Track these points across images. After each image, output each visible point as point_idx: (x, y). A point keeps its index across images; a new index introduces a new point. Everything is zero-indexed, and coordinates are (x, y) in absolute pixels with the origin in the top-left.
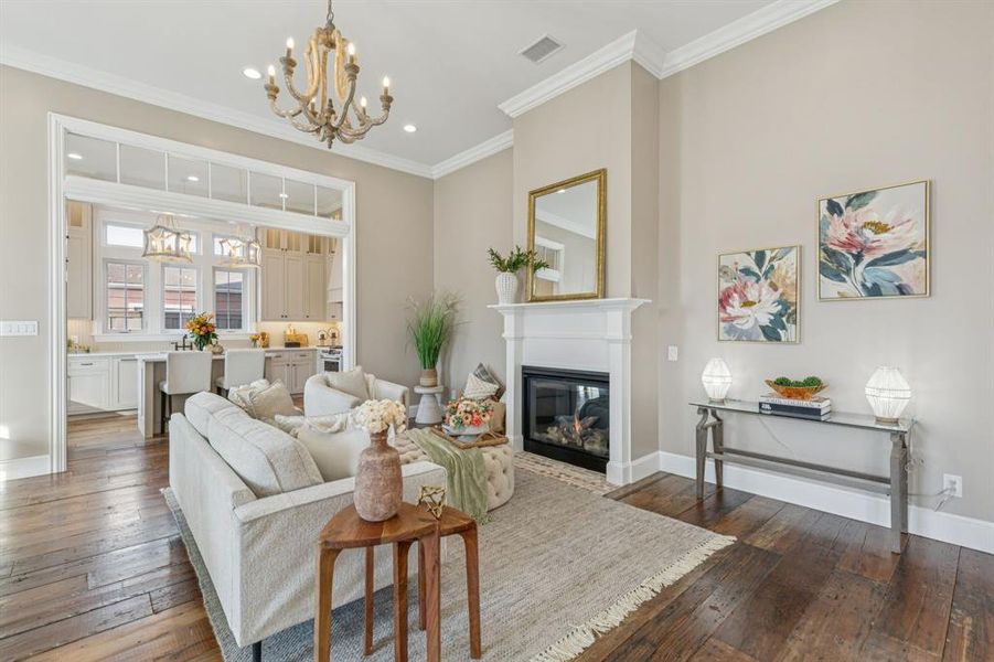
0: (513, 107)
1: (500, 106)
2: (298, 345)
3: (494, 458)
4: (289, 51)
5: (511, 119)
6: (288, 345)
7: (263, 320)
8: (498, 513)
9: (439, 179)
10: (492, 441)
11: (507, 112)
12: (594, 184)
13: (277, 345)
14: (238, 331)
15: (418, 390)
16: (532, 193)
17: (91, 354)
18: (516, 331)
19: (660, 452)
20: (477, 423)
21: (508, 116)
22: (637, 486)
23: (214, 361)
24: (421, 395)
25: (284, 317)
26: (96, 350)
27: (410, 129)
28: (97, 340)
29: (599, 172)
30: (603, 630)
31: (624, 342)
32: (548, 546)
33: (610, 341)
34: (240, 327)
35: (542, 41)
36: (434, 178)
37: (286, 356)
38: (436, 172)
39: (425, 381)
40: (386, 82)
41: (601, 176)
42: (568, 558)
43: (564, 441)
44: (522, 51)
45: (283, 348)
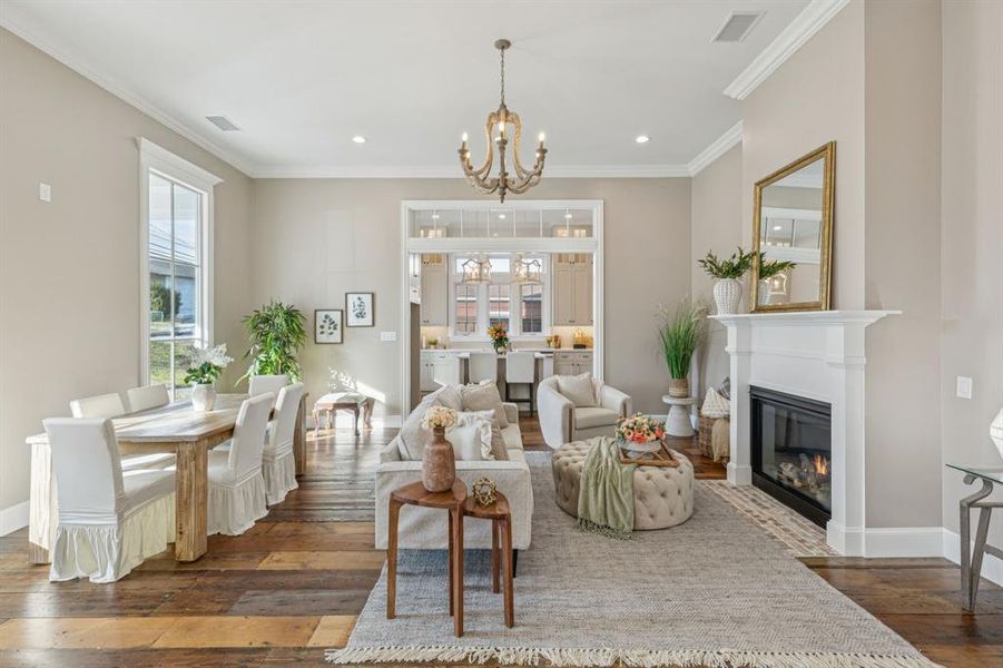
0: (737, 90)
1: (725, 92)
2: (584, 347)
3: (648, 479)
4: (464, 144)
5: (740, 101)
6: (576, 346)
7: (555, 324)
8: (645, 535)
9: (699, 174)
10: (657, 462)
11: (733, 96)
12: (820, 163)
13: (567, 347)
14: (538, 334)
15: (666, 400)
16: (757, 184)
17: (447, 350)
18: (738, 344)
19: (944, 530)
20: (640, 440)
21: (736, 99)
22: (871, 563)
23: (499, 360)
24: (671, 405)
25: (572, 322)
26: (450, 347)
27: (642, 139)
28: (451, 340)
29: (824, 148)
30: (629, 663)
31: (849, 366)
32: (661, 579)
33: (832, 365)
34: (539, 330)
35: (731, 21)
36: (692, 175)
37: (571, 357)
38: (692, 169)
39: (674, 391)
40: (542, 137)
41: (828, 153)
42: (670, 596)
43: (797, 483)
44: (713, 39)
45: (572, 349)
